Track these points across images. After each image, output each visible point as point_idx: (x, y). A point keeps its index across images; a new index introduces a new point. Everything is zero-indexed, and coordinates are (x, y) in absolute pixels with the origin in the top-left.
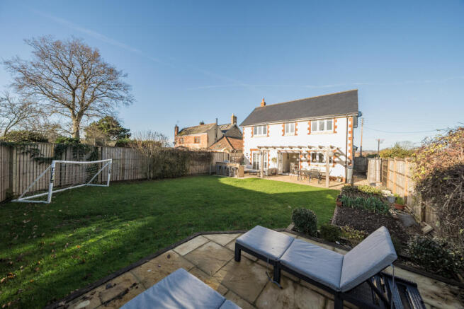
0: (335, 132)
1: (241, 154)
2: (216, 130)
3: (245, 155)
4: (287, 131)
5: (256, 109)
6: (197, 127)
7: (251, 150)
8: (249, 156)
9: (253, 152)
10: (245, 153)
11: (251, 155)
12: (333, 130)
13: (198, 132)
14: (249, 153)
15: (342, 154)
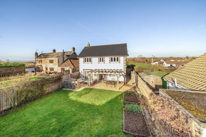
0: (120, 63)
1: (78, 72)
2: (63, 56)
3: (81, 72)
4: (101, 61)
5: (85, 47)
6: (51, 53)
7: (84, 70)
8: (82, 72)
9: (85, 71)
10: (80, 71)
11: (83, 72)
12: (119, 62)
13: (52, 57)
14: (83, 71)
15: (123, 72)
